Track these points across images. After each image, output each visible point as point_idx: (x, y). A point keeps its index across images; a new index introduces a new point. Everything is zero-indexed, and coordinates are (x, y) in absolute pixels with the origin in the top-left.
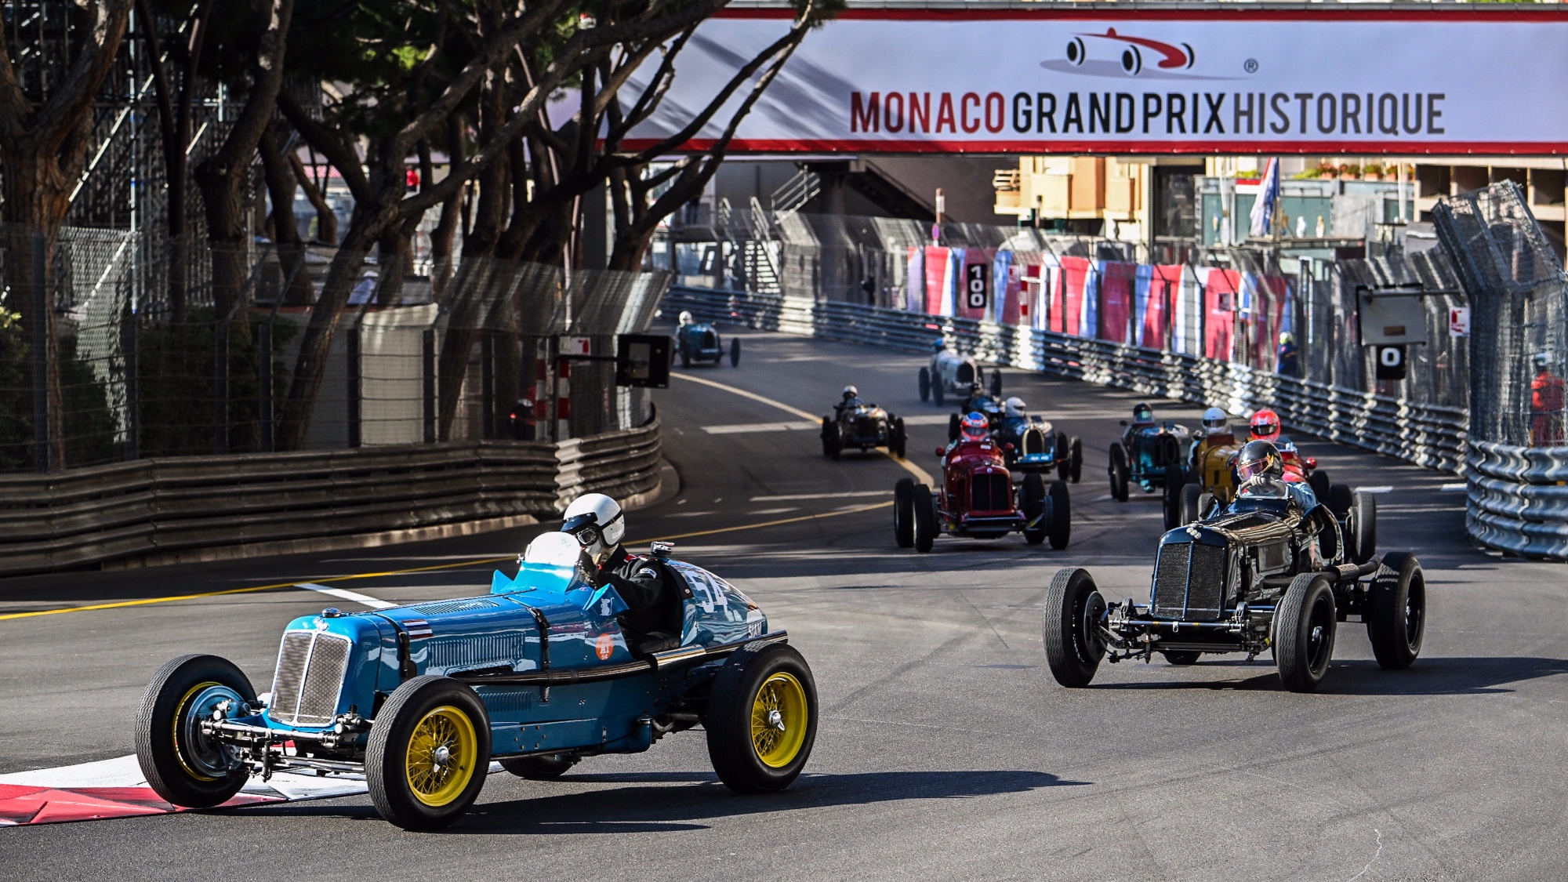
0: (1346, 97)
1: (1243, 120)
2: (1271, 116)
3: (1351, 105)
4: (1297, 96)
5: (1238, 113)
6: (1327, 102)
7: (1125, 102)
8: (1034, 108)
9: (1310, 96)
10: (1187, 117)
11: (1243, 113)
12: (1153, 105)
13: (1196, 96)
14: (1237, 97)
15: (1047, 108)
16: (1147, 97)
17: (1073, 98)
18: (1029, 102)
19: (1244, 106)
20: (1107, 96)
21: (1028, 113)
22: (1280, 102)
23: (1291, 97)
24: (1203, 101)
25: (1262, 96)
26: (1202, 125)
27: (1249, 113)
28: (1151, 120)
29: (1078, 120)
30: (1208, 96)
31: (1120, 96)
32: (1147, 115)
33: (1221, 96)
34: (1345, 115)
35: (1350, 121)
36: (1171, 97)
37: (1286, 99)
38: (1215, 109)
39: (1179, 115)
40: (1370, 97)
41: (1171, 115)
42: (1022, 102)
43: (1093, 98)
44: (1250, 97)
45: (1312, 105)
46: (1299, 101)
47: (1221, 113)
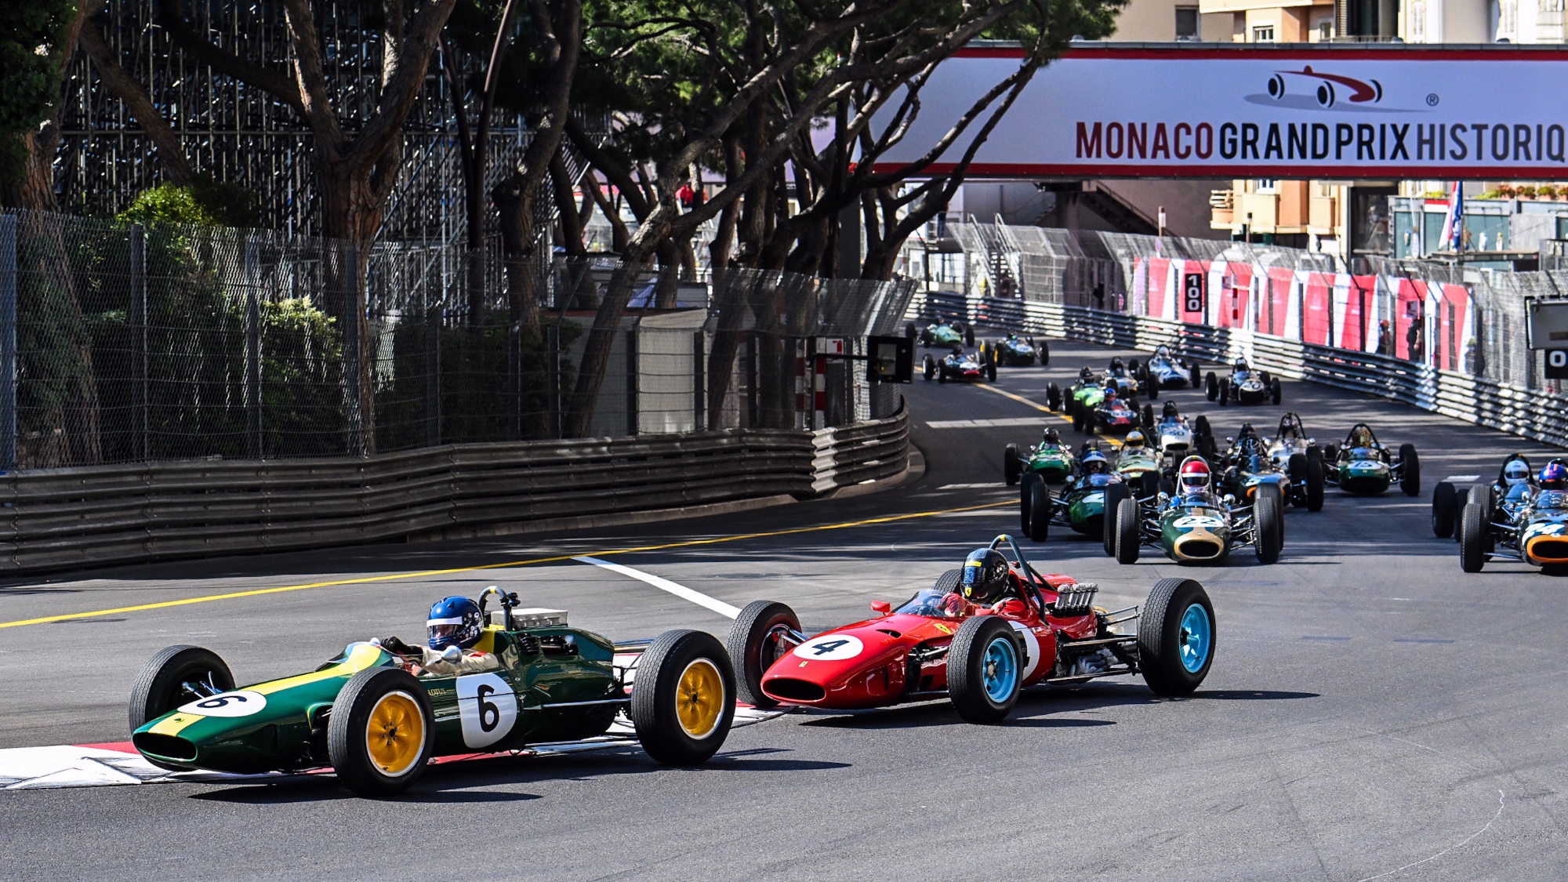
0: (1518, 128)
1: (1426, 148)
2: (1450, 144)
3: (1522, 135)
4: (1474, 127)
5: (1421, 142)
6: (1500, 133)
7: (1320, 133)
8: (1239, 137)
9: (1486, 127)
10: (1376, 146)
11: (1426, 142)
12: (1345, 136)
13: (1383, 127)
14: (1420, 127)
15: (1250, 136)
16: (1340, 127)
17: (1274, 128)
18: (1234, 132)
19: (1426, 136)
20: (1304, 126)
21: (1233, 142)
22: (1458, 132)
23: (1469, 127)
24: (1389, 132)
25: (1442, 127)
26: (1389, 152)
27: (1431, 142)
28: (1343, 148)
29: (1278, 148)
30: (1394, 127)
31: (1315, 127)
32: (1340, 144)
33: (1406, 127)
34: (1517, 144)
35: (1521, 149)
36: (1361, 127)
37: (1464, 129)
38: (1400, 138)
39: (1369, 144)
40: (1539, 128)
41: (1361, 143)
42: (1228, 131)
43: (1292, 127)
44: (1432, 127)
45: (1487, 135)
46: (1475, 132)
47: (1405, 142)
